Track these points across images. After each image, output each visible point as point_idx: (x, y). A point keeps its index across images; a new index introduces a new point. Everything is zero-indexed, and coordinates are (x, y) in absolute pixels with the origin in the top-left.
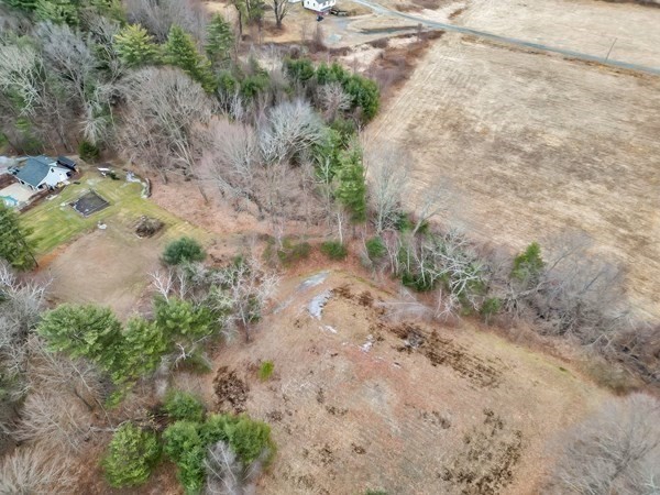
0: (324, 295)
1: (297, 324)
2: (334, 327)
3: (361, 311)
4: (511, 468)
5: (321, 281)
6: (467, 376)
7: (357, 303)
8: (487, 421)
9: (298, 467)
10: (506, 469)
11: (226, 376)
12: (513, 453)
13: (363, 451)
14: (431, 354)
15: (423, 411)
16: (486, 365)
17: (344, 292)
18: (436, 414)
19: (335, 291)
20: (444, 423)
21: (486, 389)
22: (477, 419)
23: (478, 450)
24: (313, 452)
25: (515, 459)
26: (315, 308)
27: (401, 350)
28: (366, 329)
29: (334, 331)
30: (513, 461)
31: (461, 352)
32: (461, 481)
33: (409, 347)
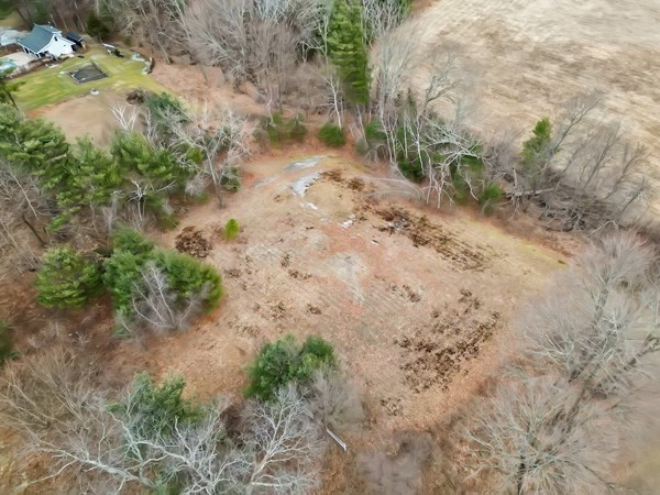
0: (311, 177)
1: (278, 198)
2: (315, 204)
3: (349, 193)
4: (479, 344)
5: (312, 164)
6: (450, 259)
7: (346, 186)
8: (462, 300)
9: (246, 318)
10: (473, 344)
11: (191, 234)
12: (485, 332)
13: (318, 312)
14: (415, 236)
15: (392, 284)
16: (474, 251)
17: (335, 176)
18: (407, 288)
19: (325, 174)
20: (413, 297)
21: (469, 271)
22: (451, 297)
23: (446, 325)
24: (265, 307)
25: (486, 337)
26: (300, 187)
27: (383, 230)
28: (350, 209)
29: (315, 208)
30: (483, 338)
31: (449, 237)
32: (420, 350)
33: (392, 228)
